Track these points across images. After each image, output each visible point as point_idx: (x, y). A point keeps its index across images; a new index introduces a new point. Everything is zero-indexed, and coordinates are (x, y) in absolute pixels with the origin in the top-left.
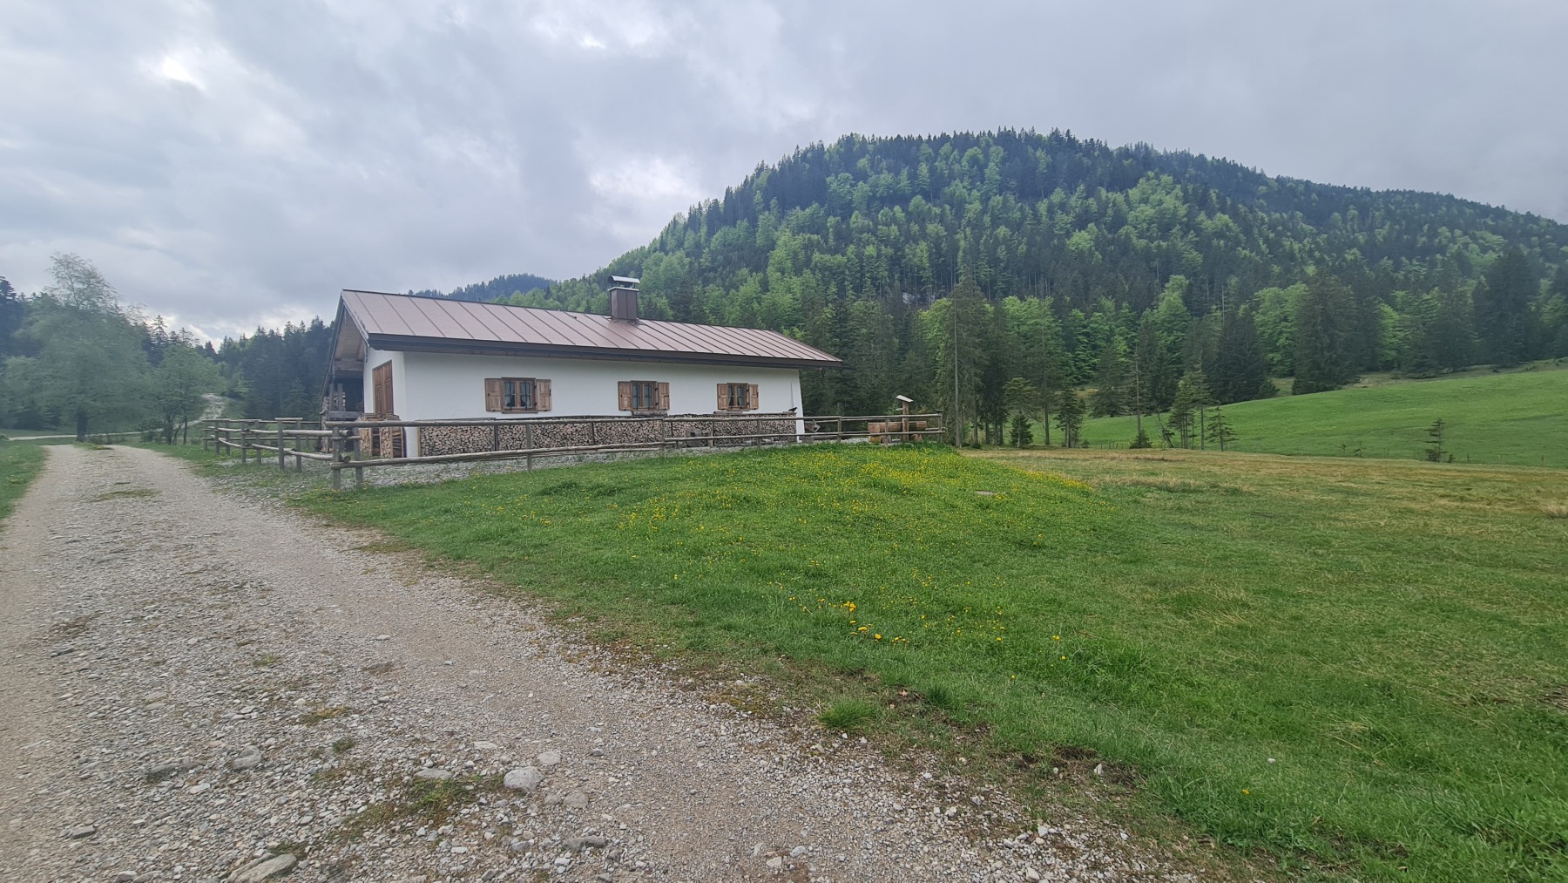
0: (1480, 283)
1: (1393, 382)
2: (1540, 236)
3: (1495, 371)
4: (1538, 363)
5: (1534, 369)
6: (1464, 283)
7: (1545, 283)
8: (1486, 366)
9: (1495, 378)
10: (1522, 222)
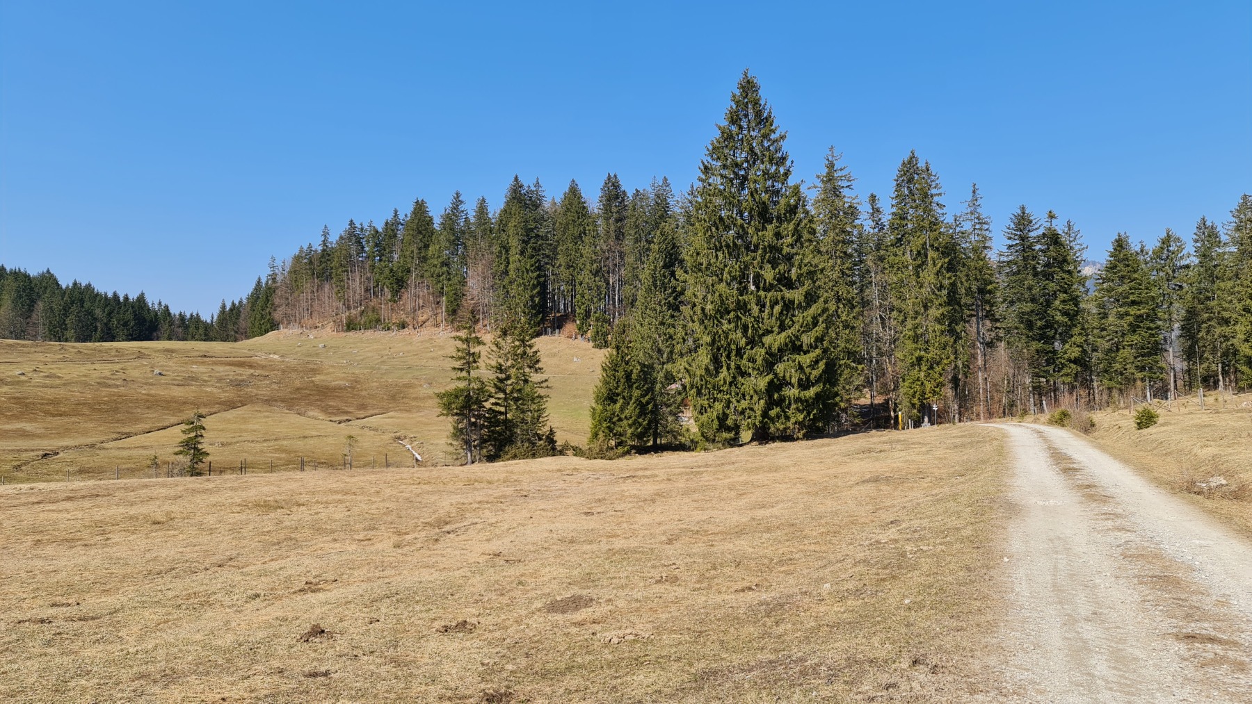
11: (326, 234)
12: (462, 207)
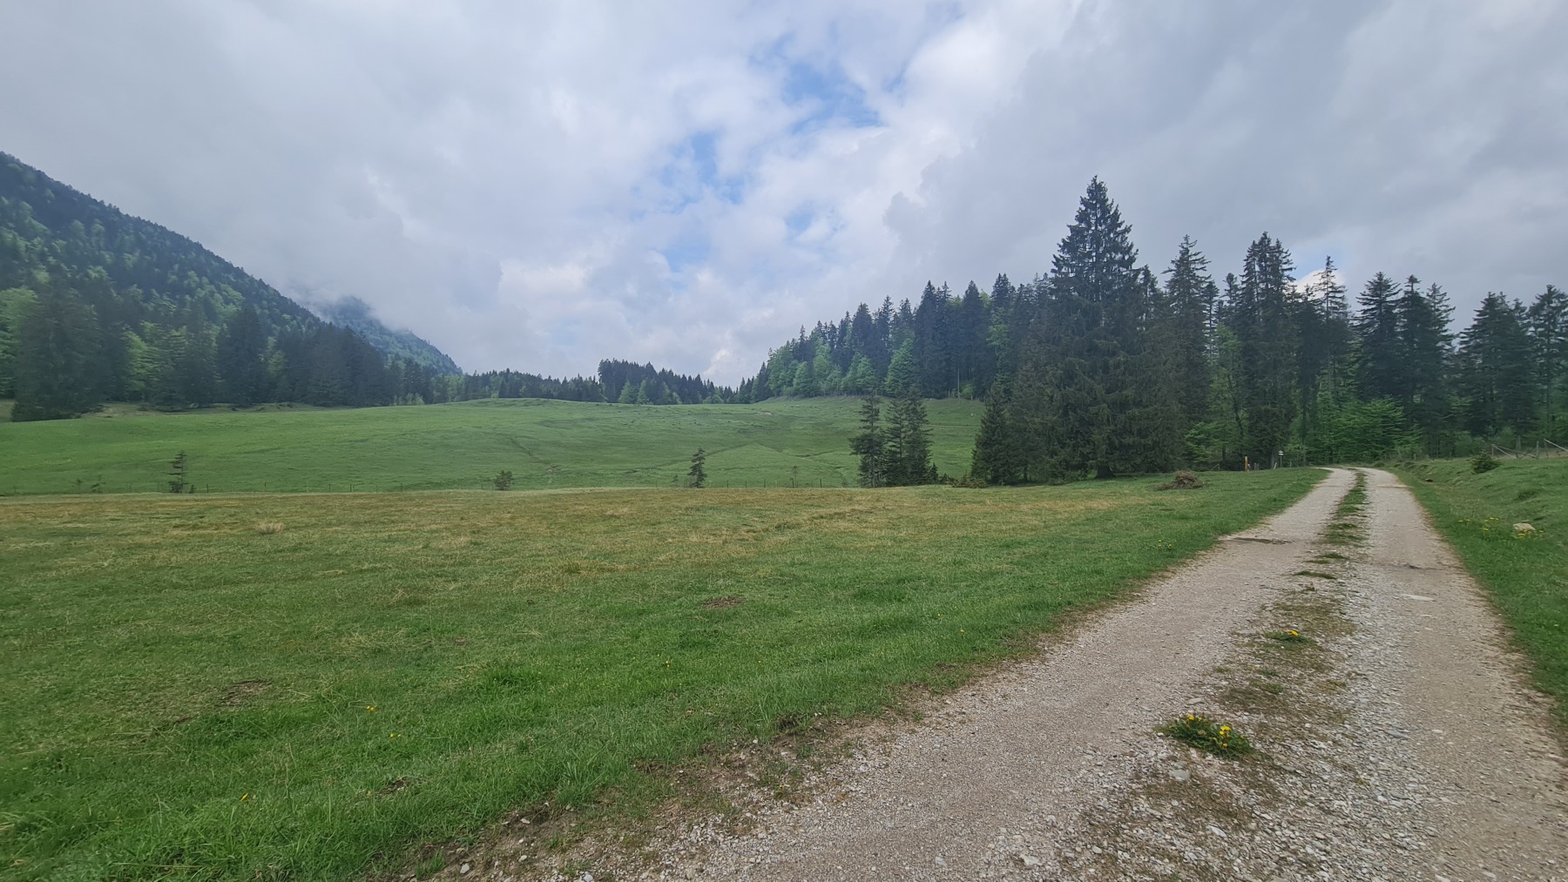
0: (222, 329)
1: (141, 413)
2: (269, 301)
3: (234, 410)
4: (266, 405)
5: (262, 410)
6: (209, 328)
7: (271, 340)
8: (226, 404)
9: (234, 415)
10: (256, 285)
11: (803, 331)
12: (890, 308)
